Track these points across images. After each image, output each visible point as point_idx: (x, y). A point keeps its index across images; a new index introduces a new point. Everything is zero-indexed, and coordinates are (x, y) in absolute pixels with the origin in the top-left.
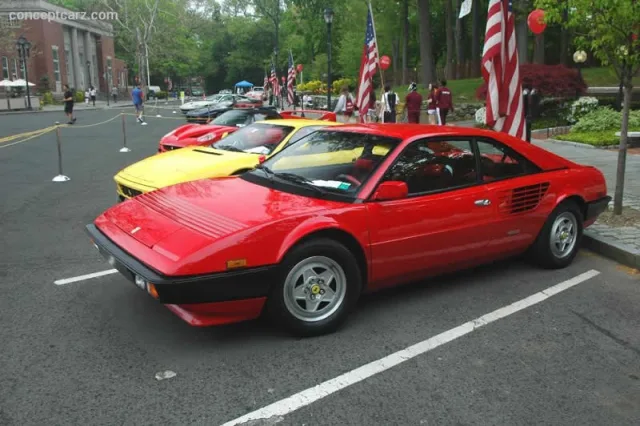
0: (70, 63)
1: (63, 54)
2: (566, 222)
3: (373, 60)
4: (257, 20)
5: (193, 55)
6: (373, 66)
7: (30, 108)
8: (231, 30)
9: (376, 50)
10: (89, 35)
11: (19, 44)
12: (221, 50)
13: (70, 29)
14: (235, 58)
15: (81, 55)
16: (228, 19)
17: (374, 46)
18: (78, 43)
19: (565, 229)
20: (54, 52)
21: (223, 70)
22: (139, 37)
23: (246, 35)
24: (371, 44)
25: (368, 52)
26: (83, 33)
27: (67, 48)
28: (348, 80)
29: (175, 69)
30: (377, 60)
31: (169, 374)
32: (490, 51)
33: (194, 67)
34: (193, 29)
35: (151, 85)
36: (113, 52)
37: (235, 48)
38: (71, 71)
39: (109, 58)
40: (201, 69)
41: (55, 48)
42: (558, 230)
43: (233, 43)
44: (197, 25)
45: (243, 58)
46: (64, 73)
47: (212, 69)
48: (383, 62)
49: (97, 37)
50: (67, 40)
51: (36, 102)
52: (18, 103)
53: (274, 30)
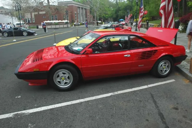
0: (79, 16)
1: (77, 14)
2: (165, 63)
3: (142, 12)
4: (127, 3)
5: (109, 13)
6: (142, 14)
7: (68, 27)
8: (120, 6)
9: (143, 9)
10: (84, 9)
11: (66, 12)
12: (117, 11)
13: (79, 7)
14: (120, 13)
15: (82, 14)
16: (119, 3)
17: (143, 8)
18: (81, 11)
19: (165, 66)
20: (75, 13)
21: (117, 16)
22: (95, 9)
23: (123, 7)
24: (142, 7)
25: (141, 10)
26: (82, 8)
27: (78, 12)
28: (147, 18)
29: (105, 16)
30: (143, 12)
31: (20, 97)
32: (161, 7)
33: (110, 16)
34: (110, 6)
35: (99, 21)
36: (89, 13)
37: (121, 10)
38: (79, 18)
39: (88, 14)
40: (112, 16)
41: (76, 12)
42: (161, 65)
43: (120, 9)
44: (111, 5)
45: (122, 13)
46: (78, 18)
47: (115, 16)
48: (145, 12)
49: (86, 9)
50: (78, 10)
51: (69, 26)
52: (65, 26)
53: (131, 5)
